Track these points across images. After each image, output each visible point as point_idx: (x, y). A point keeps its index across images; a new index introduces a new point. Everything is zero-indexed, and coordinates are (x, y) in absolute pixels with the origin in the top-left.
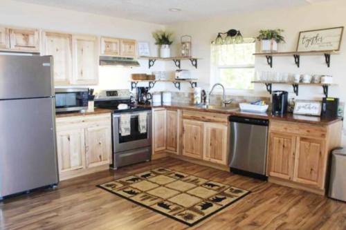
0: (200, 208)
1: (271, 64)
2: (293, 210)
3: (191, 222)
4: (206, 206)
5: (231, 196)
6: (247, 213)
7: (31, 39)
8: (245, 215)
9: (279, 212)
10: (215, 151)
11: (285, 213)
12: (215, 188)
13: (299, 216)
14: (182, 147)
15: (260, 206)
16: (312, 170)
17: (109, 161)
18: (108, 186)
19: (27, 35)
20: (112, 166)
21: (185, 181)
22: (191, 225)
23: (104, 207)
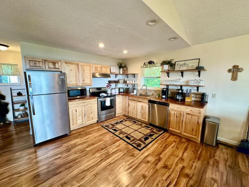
0: (143, 140)
1: (168, 76)
2: (185, 154)
3: (140, 148)
4: (146, 139)
5: (157, 134)
6: (161, 156)
7: (57, 65)
8: (160, 157)
9: (178, 156)
10: (143, 114)
11: (182, 157)
12: (149, 128)
13: (190, 160)
14: (128, 112)
15: (167, 150)
16: (193, 130)
17: (96, 120)
18: (106, 126)
19: (55, 63)
20: (98, 121)
21: (137, 124)
22: (140, 150)
23: (87, 149)
